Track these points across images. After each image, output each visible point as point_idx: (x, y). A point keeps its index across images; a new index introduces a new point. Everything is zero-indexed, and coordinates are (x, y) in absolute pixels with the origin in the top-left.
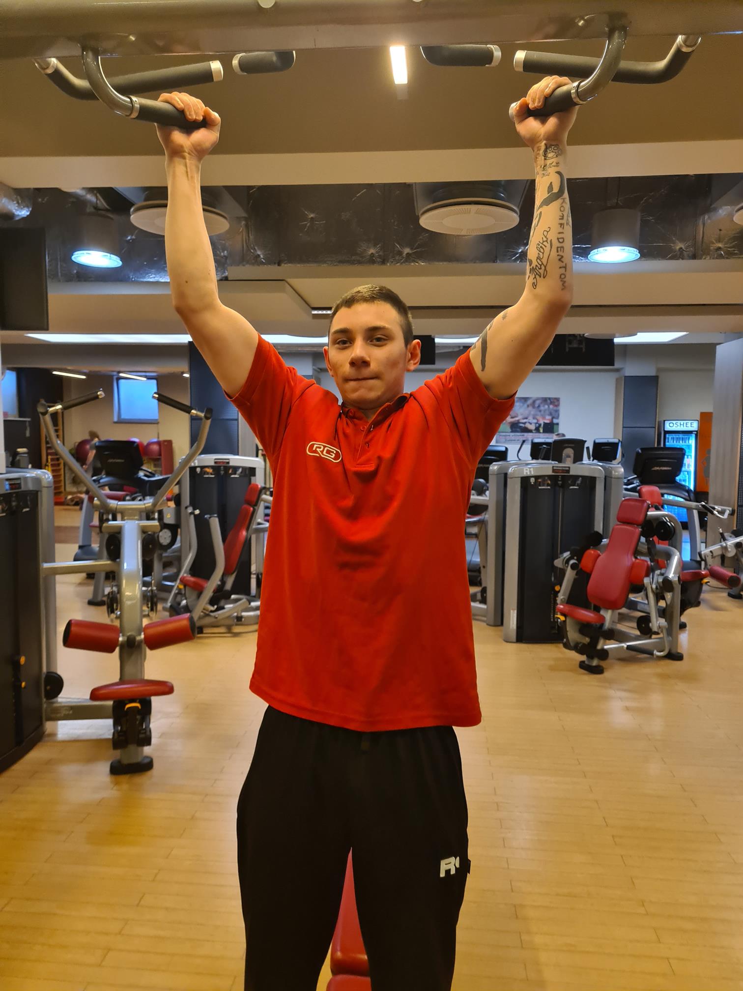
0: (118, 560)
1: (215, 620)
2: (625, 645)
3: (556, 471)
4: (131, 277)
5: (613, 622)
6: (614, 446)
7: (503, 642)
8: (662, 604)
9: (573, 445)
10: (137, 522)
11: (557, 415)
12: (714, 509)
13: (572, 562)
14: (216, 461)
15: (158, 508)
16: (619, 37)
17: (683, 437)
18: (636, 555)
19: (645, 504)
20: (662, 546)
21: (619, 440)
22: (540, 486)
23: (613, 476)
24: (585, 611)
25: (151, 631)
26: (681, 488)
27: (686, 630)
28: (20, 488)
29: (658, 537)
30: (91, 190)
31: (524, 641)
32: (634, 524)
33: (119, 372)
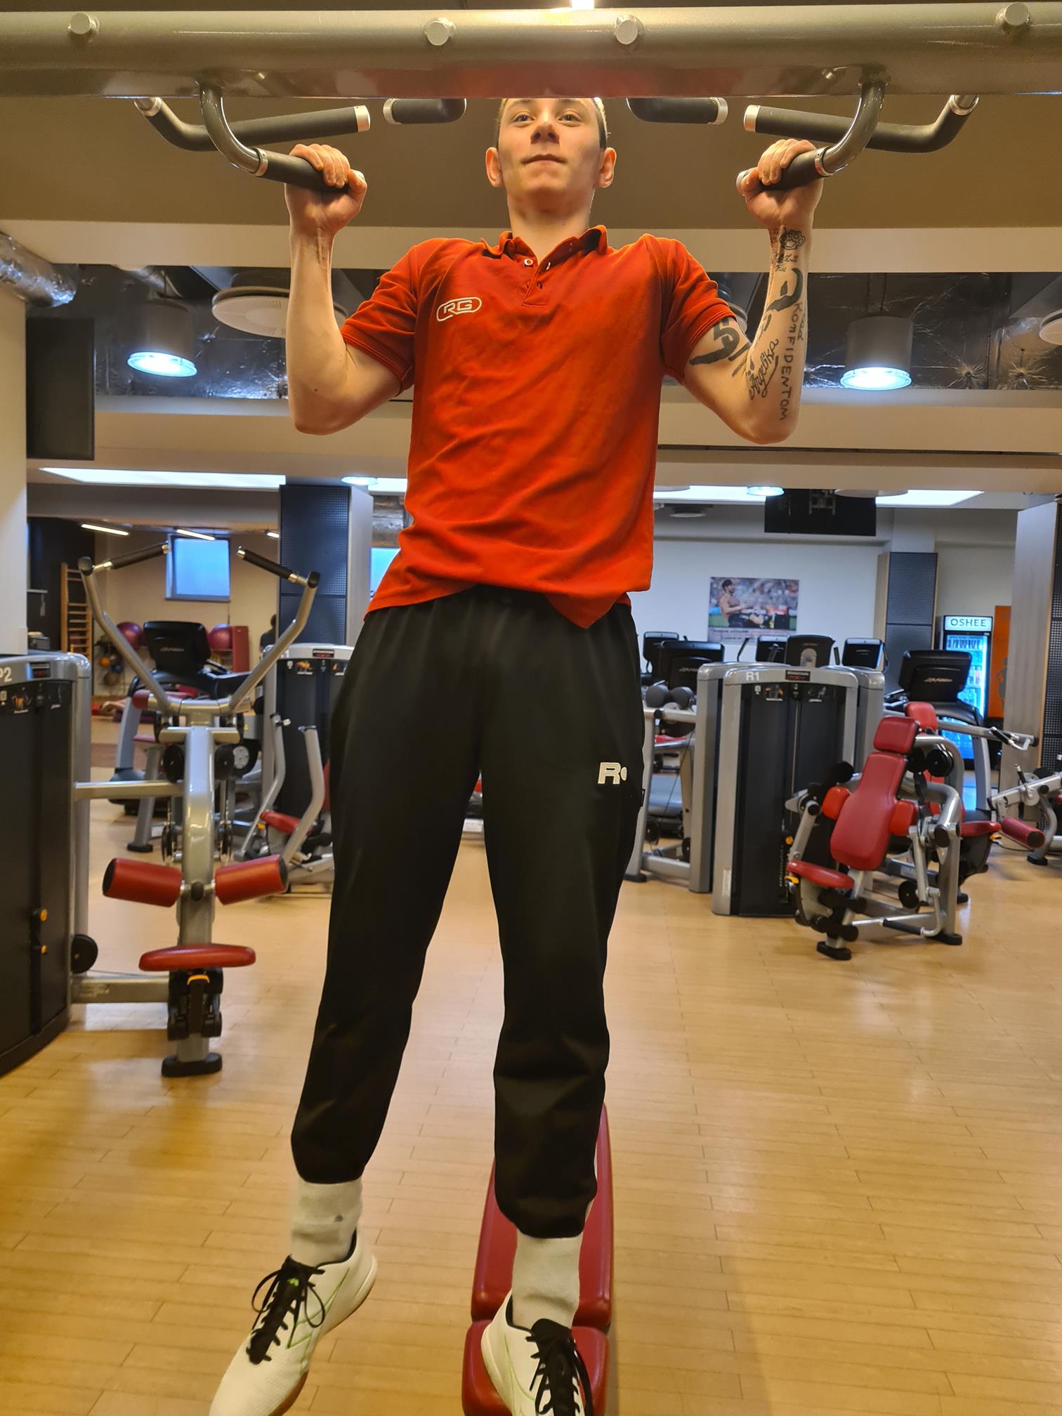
0: (179, 781)
1: (308, 873)
2: (881, 921)
3: (791, 677)
4: (208, 391)
5: (865, 889)
6: (874, 649)
7: (712, 914)
8: (934, 867)
9: (815, 645)
10: (207, 729)
11: (795, 604)
12: (1010, 736)
13: (810, 804)
14: (315, 652)
15: (237, 711)
16: (875, 95)
17: (971, 639)
18: (899, 797)
19: (913, 725)
20: (934, 784)
21: (881, 641)
22: (768, 697)
23: (870, 687)
24: (827, 871)
25: (225, 878)
26: (966, 708)
27: (967, 905)
28: (48, 675)
29: (929, 771)
30: (156, 269)
31: (741, 914)
32: (897, 753)
33: (176, 528)
